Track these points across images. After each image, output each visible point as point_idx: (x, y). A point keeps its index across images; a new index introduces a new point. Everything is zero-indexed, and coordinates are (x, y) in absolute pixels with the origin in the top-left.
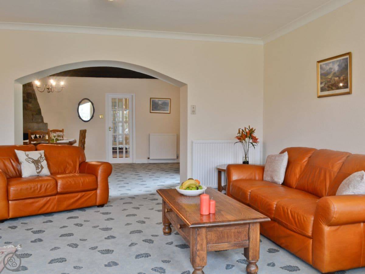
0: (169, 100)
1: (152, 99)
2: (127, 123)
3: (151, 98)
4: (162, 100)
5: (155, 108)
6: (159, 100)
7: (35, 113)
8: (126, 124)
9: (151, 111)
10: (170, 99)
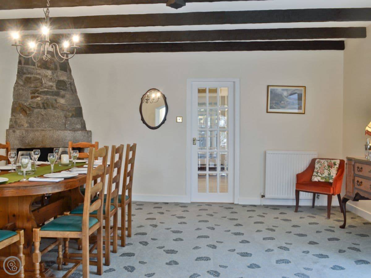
0: (303, 89)
1: (270, 88)
2: (224, 131)
3: (268, 86)
4: (290, 90)
5: (277, 103)
6: (283, 90)
7: (71, 114)
8: (223, 133)
9: (269, 110)
10: (305, 87)
